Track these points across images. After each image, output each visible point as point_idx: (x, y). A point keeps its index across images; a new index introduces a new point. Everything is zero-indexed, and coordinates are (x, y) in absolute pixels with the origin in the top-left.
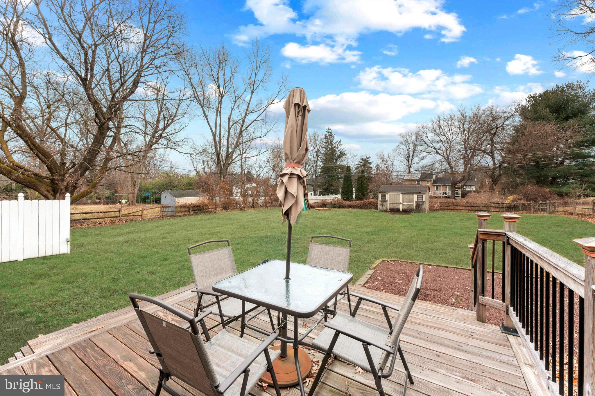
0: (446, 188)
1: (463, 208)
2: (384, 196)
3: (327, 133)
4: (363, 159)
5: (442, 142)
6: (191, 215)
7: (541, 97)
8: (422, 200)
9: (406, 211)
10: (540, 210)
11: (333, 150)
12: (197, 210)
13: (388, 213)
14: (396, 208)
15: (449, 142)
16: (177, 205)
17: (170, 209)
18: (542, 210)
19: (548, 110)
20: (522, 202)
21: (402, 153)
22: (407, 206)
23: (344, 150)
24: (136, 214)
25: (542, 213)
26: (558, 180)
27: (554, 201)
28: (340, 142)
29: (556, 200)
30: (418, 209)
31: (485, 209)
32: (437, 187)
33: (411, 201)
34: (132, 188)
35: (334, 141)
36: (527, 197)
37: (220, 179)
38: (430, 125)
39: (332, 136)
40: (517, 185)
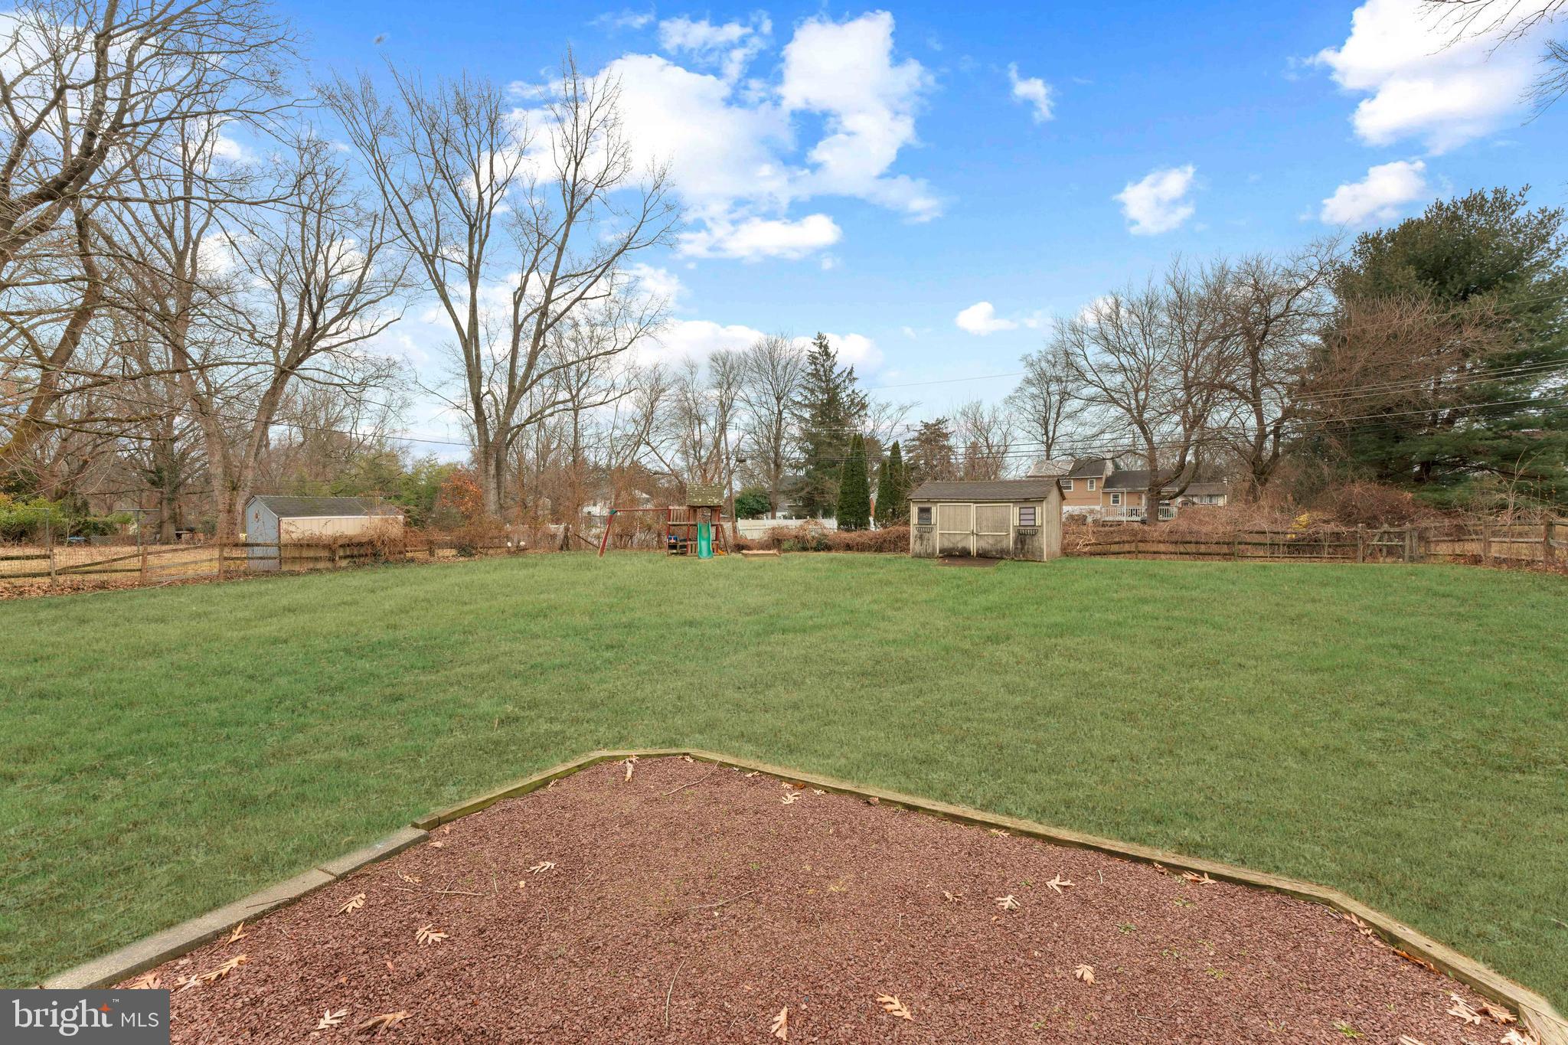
0: (1140, 498)
1: (1162, 547)
2: (925, 512)
3: (816, 349)
4: (926, 426)
5: (1125, 370)
6: (336, 569)
7: (1393, 240)
8: (1032, 523)
9: (984, 557)
10: (1385, 550)
11: (833, 393)
12: (361, 556)
13: (935, 561)
14: (960, 546)
15: (1144, 369)
16: (285, 537)
17: (258, 552)
18: (1391, 551)
19: (1411, 271)
20: (1331, 527)
21: (1028, 407)
22: (991, 541)
23: (861, 395)
24: (118, 565)
25: (1388, 560)
26: (1439, 472)
27: (1425, 523)
28: (850, 373)
29: (1430, 522)
30: (1022, 549)
31: (1225, 549)
32: (1116, 497)
33: (1003, 524)
34: (227, 495)
35: (836, 370)
36: (1347, 516)
37: (487, 471)
38: (1091, 320)
39: (827, 354)
40: (1324, 483)
